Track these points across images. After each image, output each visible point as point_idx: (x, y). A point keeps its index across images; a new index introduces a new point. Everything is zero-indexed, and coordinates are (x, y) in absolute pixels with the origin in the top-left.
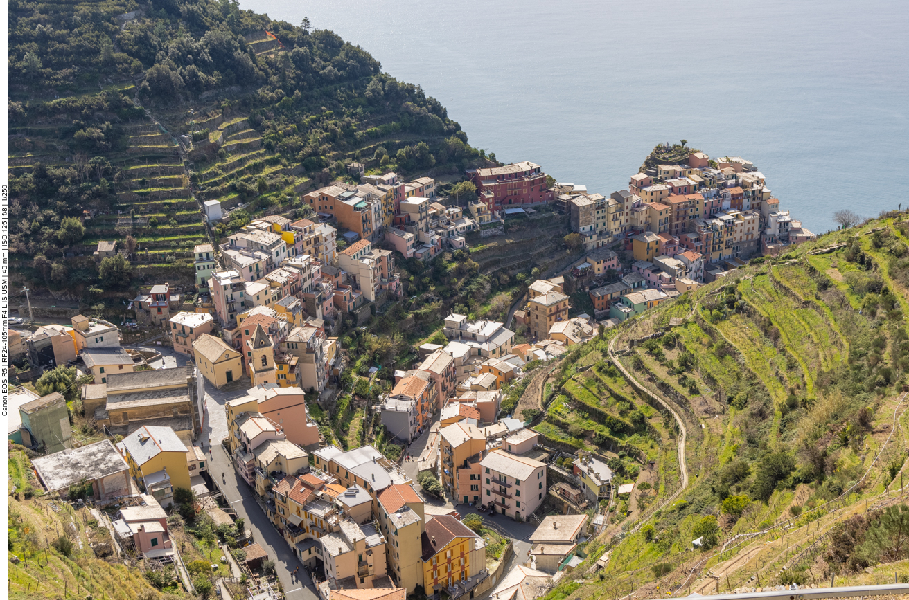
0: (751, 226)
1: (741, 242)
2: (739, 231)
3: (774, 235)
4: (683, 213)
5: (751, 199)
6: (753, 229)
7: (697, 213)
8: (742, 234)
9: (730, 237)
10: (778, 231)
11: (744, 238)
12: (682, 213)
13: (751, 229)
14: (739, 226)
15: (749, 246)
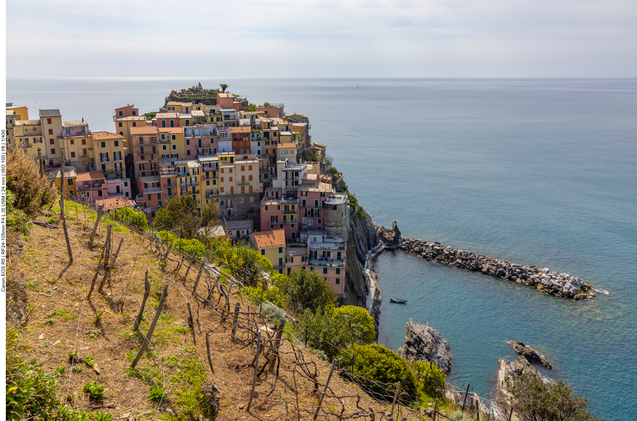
0: (247, 173)
1: (232, 195)
2: (226, 179)
3: (281, 189)
4: (150, 150)
5: (262, 143)
6: (251, 178)
7: (174, 152)
8: (233, 184)
9: (211, 186)
10: (284, 183)
11: (238, 190)
12: (148, 150)
13: (247, 178)
14: (226, 171)
15: (247, 201)
